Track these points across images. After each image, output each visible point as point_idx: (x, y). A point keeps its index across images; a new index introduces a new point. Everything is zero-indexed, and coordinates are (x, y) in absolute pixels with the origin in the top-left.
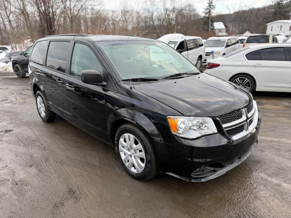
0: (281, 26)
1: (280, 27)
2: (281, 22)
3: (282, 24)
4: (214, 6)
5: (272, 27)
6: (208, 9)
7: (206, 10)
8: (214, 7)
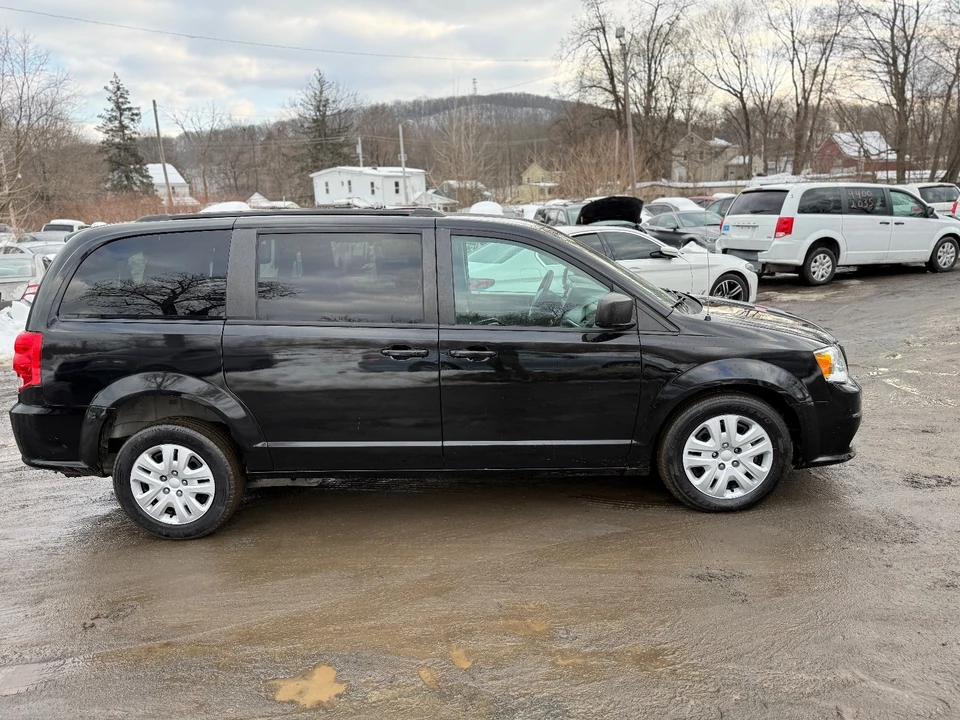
0: (349, 183)
1: (346, 184)
2: (348, 172)
3: (349, 178)
4: (135, 112)
5: (327, 184)
6: (115, 118)
7: (110, 120)
8: (137, 115)
